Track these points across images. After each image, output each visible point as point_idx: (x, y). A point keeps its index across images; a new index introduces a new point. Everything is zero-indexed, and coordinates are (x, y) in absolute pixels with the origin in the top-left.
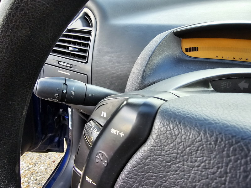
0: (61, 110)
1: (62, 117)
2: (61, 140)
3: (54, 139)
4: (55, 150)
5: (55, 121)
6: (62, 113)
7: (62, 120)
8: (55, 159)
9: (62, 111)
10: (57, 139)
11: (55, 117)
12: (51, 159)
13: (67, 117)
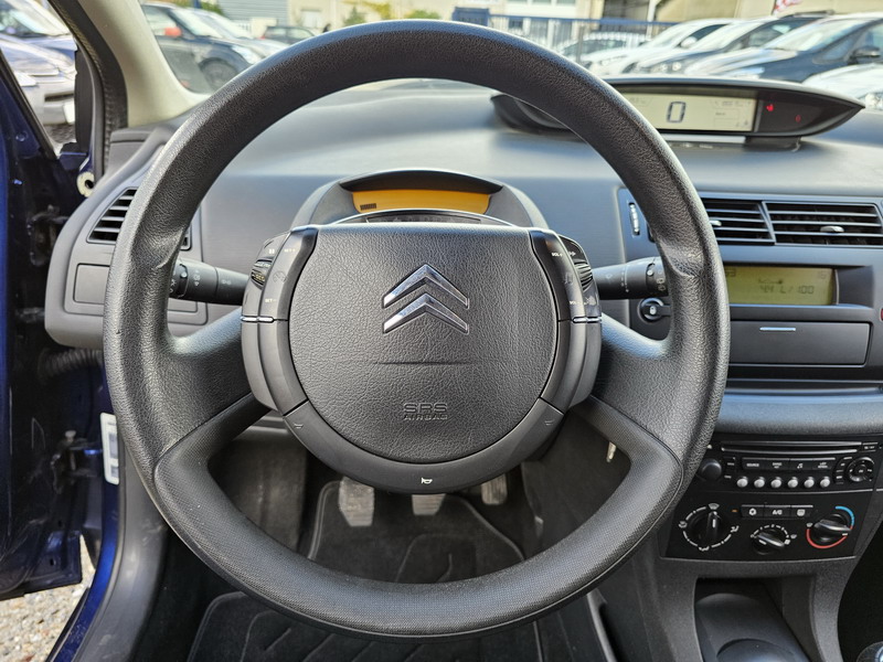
0: (70, 434)
1: (72, 458)
2: (69, 539)
3: (43, 542)
4: (49, 582)
5: (53, 468)
6: (74, 444)
7: (73, 466)
8: (31, 648)
9: (75, 437)
10: (54, 542)
11: (51, 456)
12: (13, 653)
13: (92, 452)
